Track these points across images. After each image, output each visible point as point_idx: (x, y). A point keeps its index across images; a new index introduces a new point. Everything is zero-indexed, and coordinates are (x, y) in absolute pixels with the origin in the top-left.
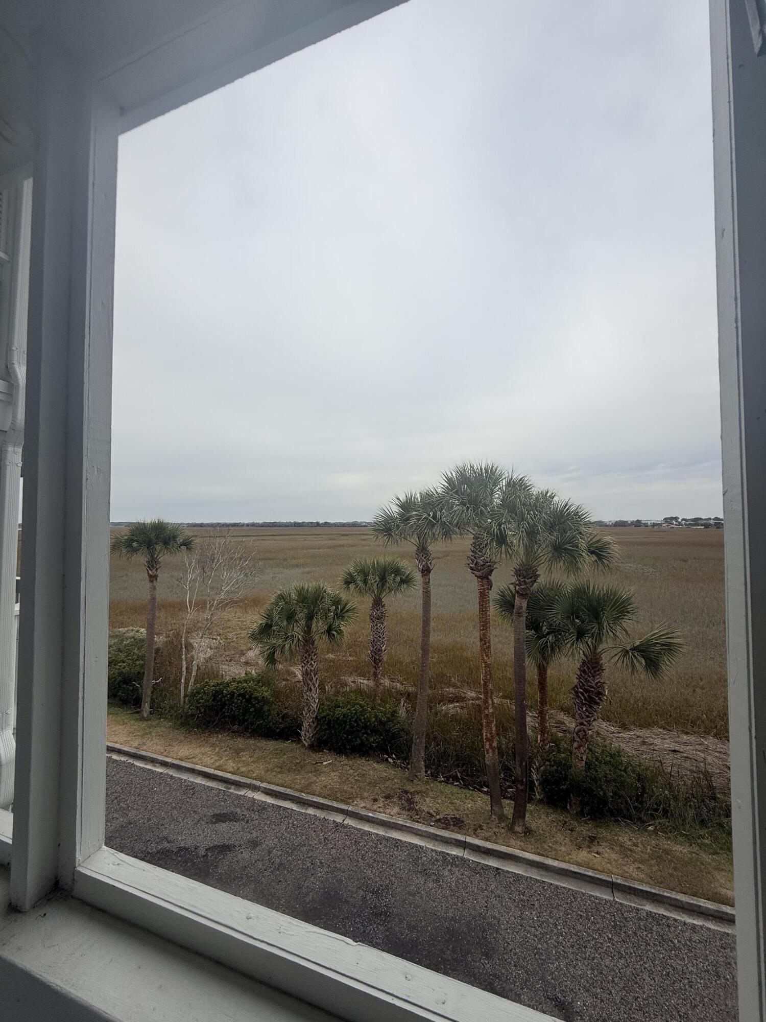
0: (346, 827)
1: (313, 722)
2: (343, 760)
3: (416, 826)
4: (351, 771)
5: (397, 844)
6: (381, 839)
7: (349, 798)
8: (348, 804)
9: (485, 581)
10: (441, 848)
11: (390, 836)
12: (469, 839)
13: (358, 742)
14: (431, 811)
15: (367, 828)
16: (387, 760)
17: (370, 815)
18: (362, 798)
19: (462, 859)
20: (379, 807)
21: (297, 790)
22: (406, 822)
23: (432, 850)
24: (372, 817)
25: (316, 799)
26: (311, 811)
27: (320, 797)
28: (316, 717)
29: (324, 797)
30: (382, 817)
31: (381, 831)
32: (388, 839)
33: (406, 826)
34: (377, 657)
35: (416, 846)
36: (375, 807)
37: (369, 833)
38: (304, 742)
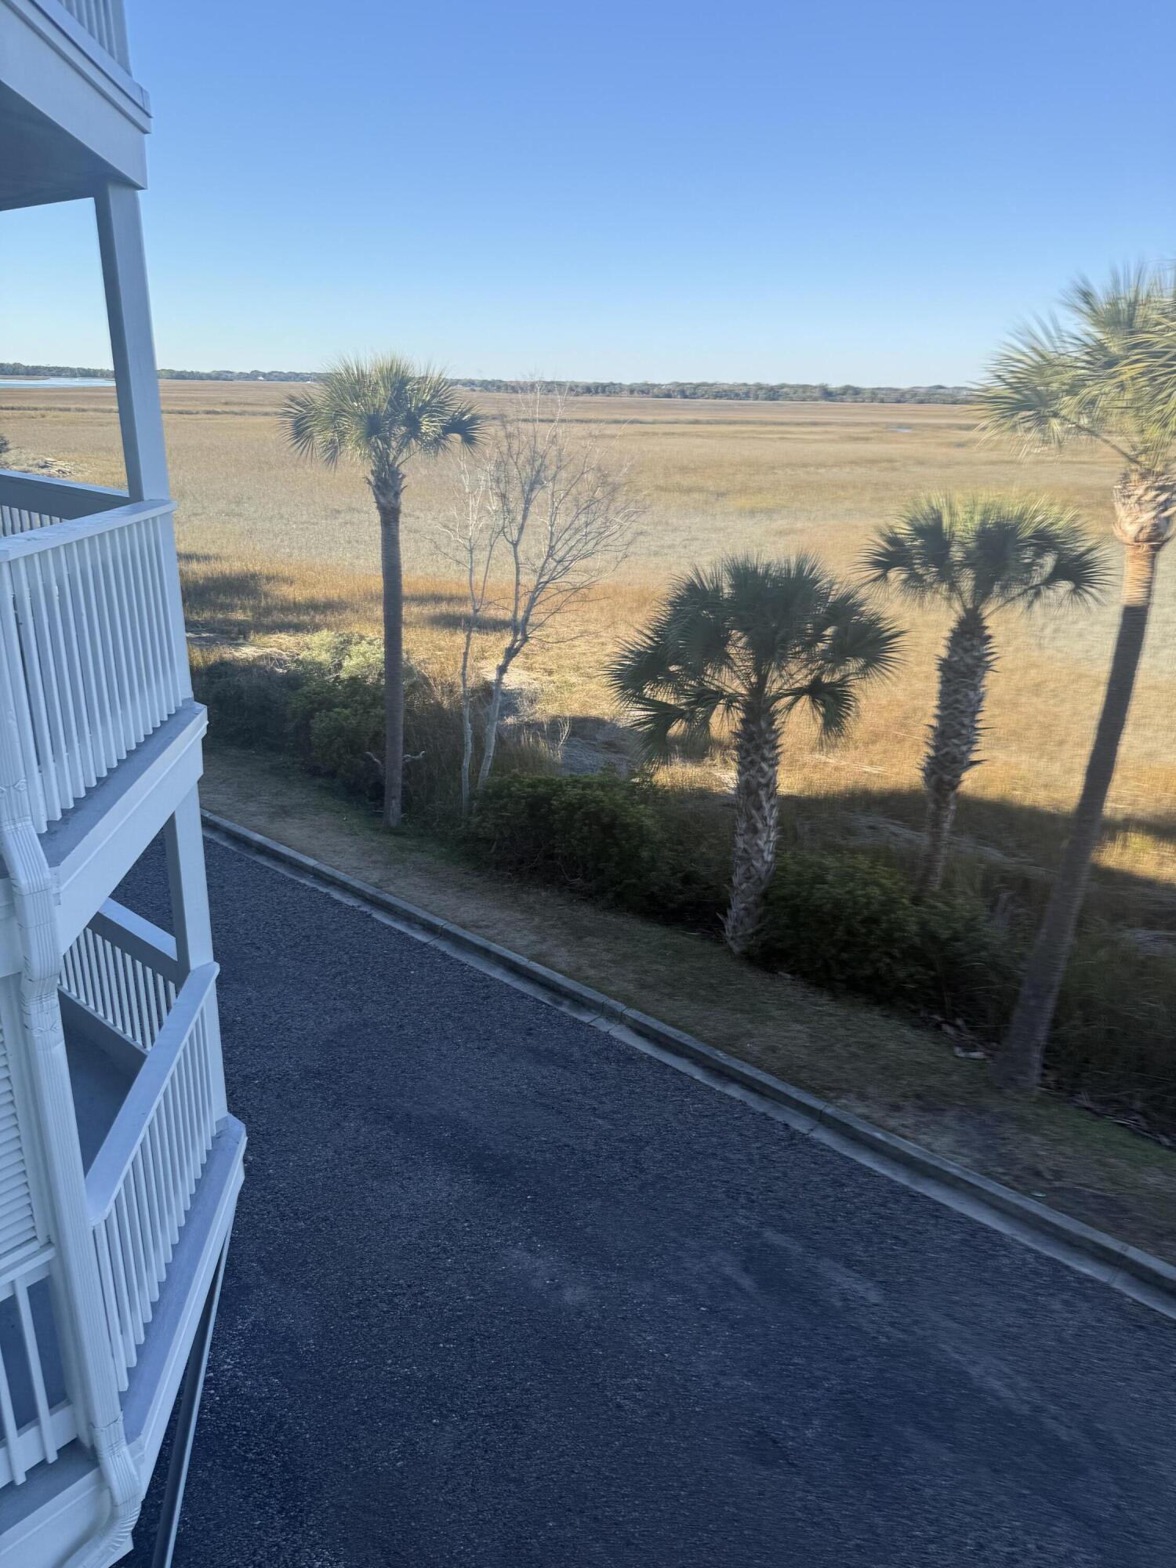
0: (814, 1147)
2: (824, 1003)
3: (993, 1187)
4: (841, 1031)
5: (938, 1211)
6: (899, 1192)
7: (830, 1089)
8: (829, 1100)
10: (1050, 1252)
11: (920, 1190)
12: (1134, 1253)
13: (868, 971)
14: (1041, 1167)
15: (866, 1160)
16: (938, 1026)
17: (879, 1135)
18: (862, 1097)
19: (1107, 1288)
20: (903, 1126)
21: (706, 1041)
22: (968, 1174)
23: (1029, 1250)
24: (880, 1140)
25: (748, 1070)
27: (759, 1068)
28: (765, 896)
29: (769, 1071)
30: (908, 1147)
31: (902, 1178)
32: (915, 1197)
33: (966, 1182)
35: (985, 1229)
36: (892, 1123)
37: (869, 1173)
38: (731, 943)
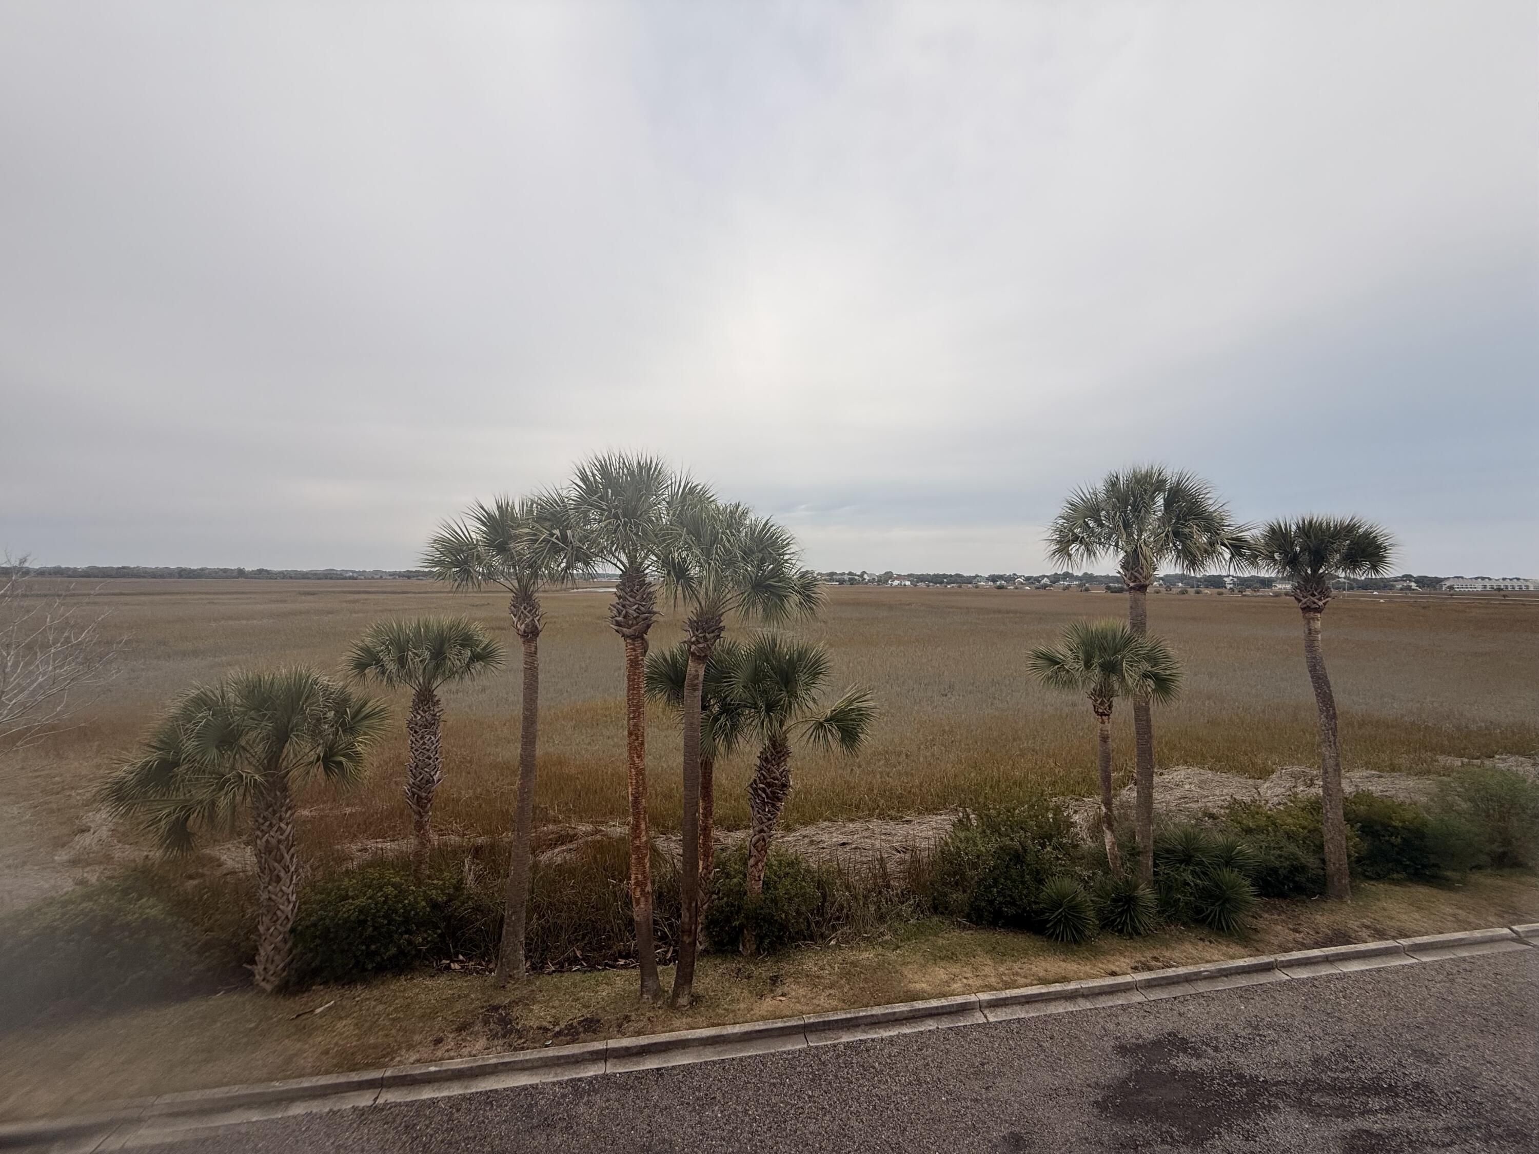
0: (383, 1110)
1: (285, 941)
2: (361, 992)
3: (521, 1056)
4: (381, 1007)
5: (490, 1098)
6: (455, 1103)
7: (384, 1056)
8: (385, 1066)
9: (638, 643)
10: (567, 1075)
11: (474, 1090)
12: (613, 1044)
13: (393, 950)
14: (545, 1024)
15: (427, 1094)
16: (448, 967)
17: (432, 1069)
18: (411, 1047)
19: (605, 1076)
20: (448, 1051)
21: (260, 1081)
22: (503, 1057)
23: (554, 1084)
24: (435, 1072)
25: (306, 1083)
26: (298, 1109)
27: (317, 1074)
28: (292, 931)
29: (328, 1072)
30: (457, 1064)
31: (455, 1090)
32: (469, 1099)
33: (503, 1064)
34: (424, 795)
35: (525, 1088)
36: (439, 1054)
37: (433, 1102)
